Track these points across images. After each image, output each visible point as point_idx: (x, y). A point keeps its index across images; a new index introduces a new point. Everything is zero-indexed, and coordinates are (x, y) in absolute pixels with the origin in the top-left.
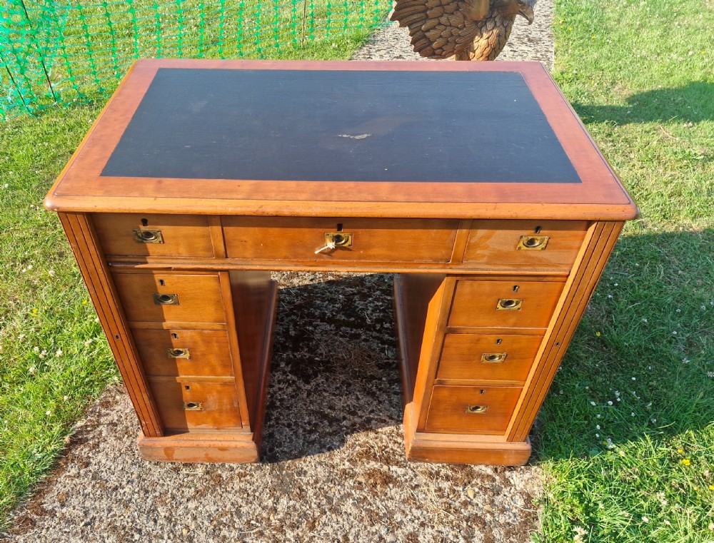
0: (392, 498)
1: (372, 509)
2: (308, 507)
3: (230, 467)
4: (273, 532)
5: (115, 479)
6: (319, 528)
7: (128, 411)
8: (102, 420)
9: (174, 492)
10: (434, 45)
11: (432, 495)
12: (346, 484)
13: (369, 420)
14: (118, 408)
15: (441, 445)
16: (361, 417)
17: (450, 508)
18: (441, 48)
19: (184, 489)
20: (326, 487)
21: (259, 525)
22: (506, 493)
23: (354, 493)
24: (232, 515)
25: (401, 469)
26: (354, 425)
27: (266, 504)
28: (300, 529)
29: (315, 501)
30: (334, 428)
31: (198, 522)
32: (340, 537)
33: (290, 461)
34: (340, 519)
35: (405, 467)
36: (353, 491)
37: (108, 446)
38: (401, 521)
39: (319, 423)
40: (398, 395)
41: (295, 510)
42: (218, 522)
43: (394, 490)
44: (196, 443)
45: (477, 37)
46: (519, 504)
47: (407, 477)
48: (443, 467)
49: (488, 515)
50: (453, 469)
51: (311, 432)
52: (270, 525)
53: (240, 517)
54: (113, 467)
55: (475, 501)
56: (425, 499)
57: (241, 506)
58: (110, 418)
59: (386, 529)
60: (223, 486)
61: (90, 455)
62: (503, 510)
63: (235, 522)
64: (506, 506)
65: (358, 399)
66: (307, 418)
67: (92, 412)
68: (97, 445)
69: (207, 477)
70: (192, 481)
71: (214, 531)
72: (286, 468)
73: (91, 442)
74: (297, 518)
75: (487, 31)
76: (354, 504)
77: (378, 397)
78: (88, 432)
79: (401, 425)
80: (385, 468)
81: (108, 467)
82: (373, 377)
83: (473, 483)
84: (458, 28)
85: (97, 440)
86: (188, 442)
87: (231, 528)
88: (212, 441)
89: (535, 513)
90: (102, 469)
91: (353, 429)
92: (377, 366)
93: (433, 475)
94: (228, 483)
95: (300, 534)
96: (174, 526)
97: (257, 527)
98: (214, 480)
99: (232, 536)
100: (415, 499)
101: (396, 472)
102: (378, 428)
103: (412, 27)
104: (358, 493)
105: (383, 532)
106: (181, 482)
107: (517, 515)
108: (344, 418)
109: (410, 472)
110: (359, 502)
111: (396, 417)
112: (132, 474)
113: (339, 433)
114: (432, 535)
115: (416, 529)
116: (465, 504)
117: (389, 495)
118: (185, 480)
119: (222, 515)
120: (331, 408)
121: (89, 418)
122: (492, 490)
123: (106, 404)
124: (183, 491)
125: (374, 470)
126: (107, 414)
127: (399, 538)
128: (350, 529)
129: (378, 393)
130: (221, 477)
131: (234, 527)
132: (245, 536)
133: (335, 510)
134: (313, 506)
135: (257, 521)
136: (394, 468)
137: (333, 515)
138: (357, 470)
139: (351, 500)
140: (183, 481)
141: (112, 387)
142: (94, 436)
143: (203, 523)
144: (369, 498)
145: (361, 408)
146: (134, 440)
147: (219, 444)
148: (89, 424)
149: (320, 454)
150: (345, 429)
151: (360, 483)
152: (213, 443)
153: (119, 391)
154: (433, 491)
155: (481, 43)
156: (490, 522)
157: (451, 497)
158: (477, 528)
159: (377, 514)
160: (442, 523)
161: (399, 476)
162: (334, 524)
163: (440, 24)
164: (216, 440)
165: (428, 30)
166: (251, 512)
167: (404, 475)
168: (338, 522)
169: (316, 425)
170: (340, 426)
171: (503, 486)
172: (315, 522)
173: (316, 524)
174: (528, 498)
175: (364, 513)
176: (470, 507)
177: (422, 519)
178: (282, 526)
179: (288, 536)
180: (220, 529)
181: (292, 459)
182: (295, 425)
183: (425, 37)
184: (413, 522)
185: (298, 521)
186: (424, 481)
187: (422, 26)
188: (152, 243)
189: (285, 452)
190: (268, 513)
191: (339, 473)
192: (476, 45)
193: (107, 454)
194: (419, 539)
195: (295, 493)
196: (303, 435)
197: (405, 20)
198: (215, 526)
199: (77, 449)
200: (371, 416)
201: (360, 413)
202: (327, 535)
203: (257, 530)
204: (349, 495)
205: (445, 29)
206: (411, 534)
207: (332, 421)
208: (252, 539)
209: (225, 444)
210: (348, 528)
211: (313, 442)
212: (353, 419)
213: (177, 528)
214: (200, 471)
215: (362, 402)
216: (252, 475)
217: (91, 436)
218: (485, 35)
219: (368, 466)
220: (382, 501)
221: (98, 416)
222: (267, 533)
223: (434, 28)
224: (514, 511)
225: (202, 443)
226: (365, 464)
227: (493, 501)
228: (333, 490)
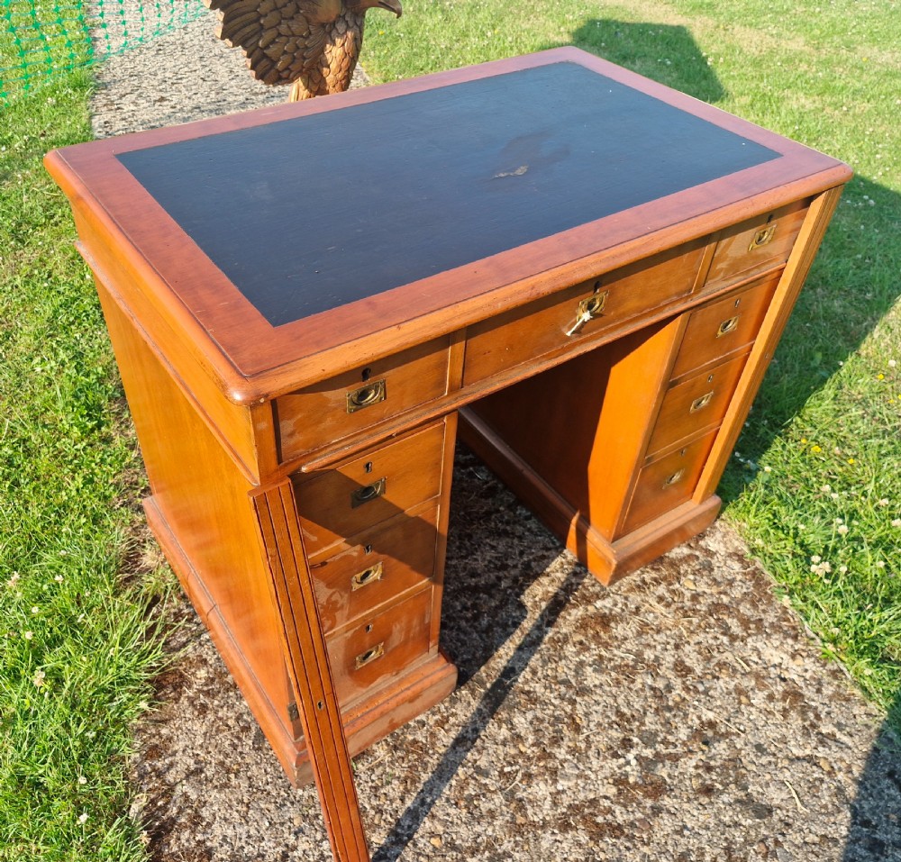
0: (626, 639)
1: (617, 663)
2: (552, 708)
3: (418, 722)
4: (541, 764)
5: (272, 844)
6: (585, 724)
7: (200, 741)
8: (170, 777)
9: (374, 803)
10: (279, 65)
11: (660, 608)
12: (567, 654)
13: (527, 566)
14: (179, 746)
15: (643, 544)
16: (515, 567)
17: (686, 611)
18: (287, 68)
19: (383, 791)
20: (549, 672)
21: (518, 767)
22: (718, 564)
23: (584, 658)
24: (474, 779)
25: (607, 600)
26: (515, 580)
27: (502, 737)
28: (566, 739)
29: (552, 695)
30: (498, 597)
31: (441, 817)
32: (614, 718)
33: (483, 668)
34: (596, 698)
35: (608, 595)
36: (581, 657)
37: (216, 808)
38: (656, 656)
39: (477, 601)
40: (531, 519)
41: (542, 721)
42: (466, 799)
43: (619, 628)
44: (377, 712)
45: (328, 46)
46: (735, 568)
47: (620, 605)
48: (643, 572)
49: (722, 596)
50: (653, 569)
51: (476, 618)
52: (529, 759)
53: (486, 774)
54: (253, 832)
55: (699, 590)
56: (656, 618)
57: (476, 761)
58: (181, 767)
59: (650, 676)
60: (431, 752)
61: (199, 837)
62: (731, 583)
63: (486, 785)
64: (729, 577)
65: (493, 547)
66: (458, 604)
67: (141, 777)
68: (196, 820)
69: (399, 754)
70: (384, 772)
71: (472, 814)
72: (485, 679)
73: (183, 820)
74: (551, 728)
75: (341, 36)
76: (595, 670)
77: (513, 533)
78: (165, 808)
79: (565, 551)
80: (591, 609)
81: (244, 836)
82: (488, 514)
83: (682, 572)
84: (302, 36)
85: (189, 811)
86: (366, 717)
87: (488, 795)
88: (397, 695)
89: (757, 569)
90: (238, 844)
91: (520, 586)
92: (482, 497)
93: (642, 587)
94: (433, 744)
95: (571, 744)
96: (415, 845)
97: (517, 771)
98: (413, 752)
99: (498, 804)
100: (648, 625)
101: (605, 607)
102: (545, 569)
103: (247, 45)
104: (587, 655)
105: (649, 681)
106: (370, 784)
107: (744, 580)
108: (499, 579)
109: (618, 598)
110: (599, 665)
111: (551, 545)
112: (291, 820)
113: (508, 599)
114: (695, 651)
115: (676, 656)
116: (695, 598)
117: (619, 637)
118: (373, 777)
119: (462, 788)
120: (473, 574)
121: (145, 788)
122: (704, 569)
123: (154, 752)
124: (385, 794)
125: (583, 619)
126: (171, 765)
127: (669, 676)
128: (615, 701)
129: (508, 528)
130: (417, 742)
131: (489, 791)
132: (512, 792)
133: (583, 691)
134: (557, 702)
135: (511, 765)
136: (599, 604)
137: (586, 698)
138: (564, 630)
139: (588, 667)
140: (373, 781)
141: (140, 722)
142: (180, 808)
143: (448, 814)
144: (603, 653)
145: (506, 556)
146: (249, 773)
147: (409, 693)
148: (152, 796)
149: (511, 638)
150: (509, 591)
151: (581, 643)
152: (400, 697)
153: (157, 721)
154: (656, 604)
155: (335, 53)
156: (730, 602)
157: (676, 599)
158: (725, 617)
159: (627, 665)
160: (692, 632)
161: (611, 610)
162: (595, 708)
163: (279, 35)
164: (402, 691)
165: (267, 47)
166: (494, 759)
167: (615, 605)
168: (597, 703)
169: (474, 606)
170: (502, 590)
171: (709, 559)
172: (574, 719)
173: (578, 721)
174: (741, 558)
175: (613, 674)
176: (701, 599)
177: (672, 642)
178: (544, 750)
179: (561, 757)
180: (476, 807)
181: (483, 664)
182: (450, 621)
183: (265, 56)
184: (666, 650)
185: (555, 731)
186: (639, 599)
187: (258, 41)
188: (370, 404)
189: (469, 661)
190: (515, 746)
191: (548, 646)
192: (328, 57)
193: (226, 820)
194: (687, 664)
195: (523, 701)
196: (470, 627)
197: (237, 37)
198: (466, 807)
199: (169, 844)
200: (526, 559)
201: (510, 562)
202: (599, 725)
203: (520, 775)
204: (582, 664)
205: (288, 42)
206: (675, 665)
207: (490, 589)
208: (525, 790)
209: (417, 688)
210: (612, 701)
211: (489, 628)
212: (509, 573)
213: (420, 845)
214: (381, 752)
215: (501, 548)
216: (454, 715)
217: (175, 810)
218: (339, 41)
219: (572, 618)
220: (619, 647)
221: (158, 776)
222: (534, 769)
223: (273, 42)
224: (739, 577)
225: (386, 706)
226: (568, 617)
227: (715, 580)
228: (560, 670)
